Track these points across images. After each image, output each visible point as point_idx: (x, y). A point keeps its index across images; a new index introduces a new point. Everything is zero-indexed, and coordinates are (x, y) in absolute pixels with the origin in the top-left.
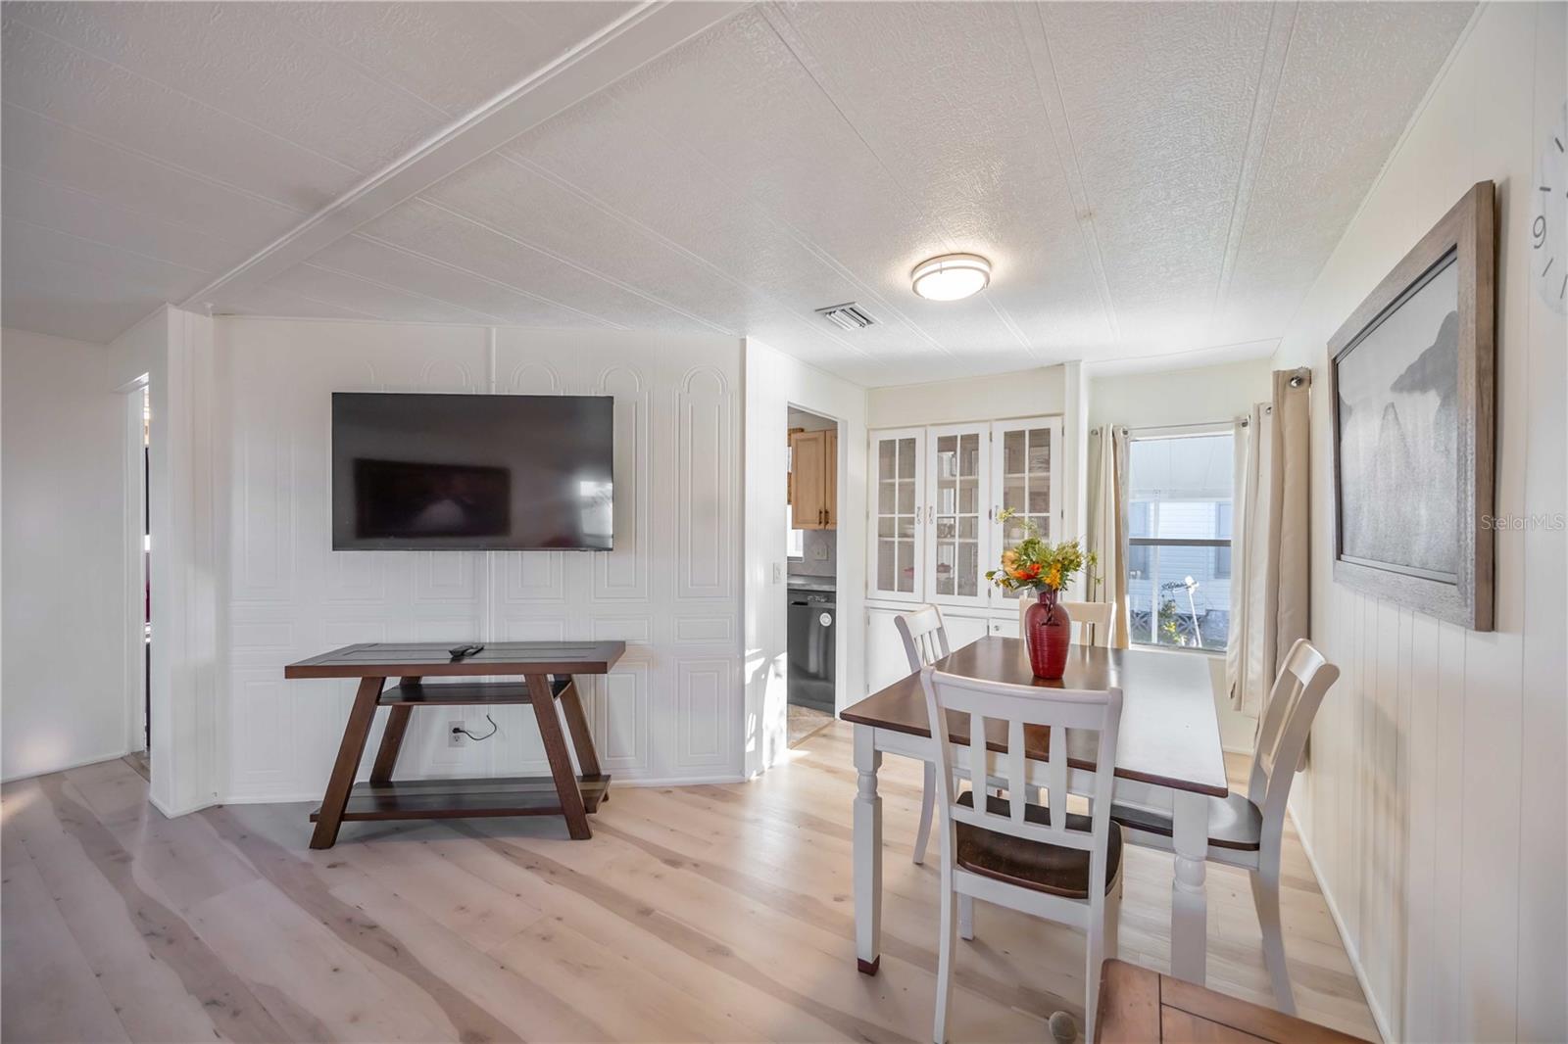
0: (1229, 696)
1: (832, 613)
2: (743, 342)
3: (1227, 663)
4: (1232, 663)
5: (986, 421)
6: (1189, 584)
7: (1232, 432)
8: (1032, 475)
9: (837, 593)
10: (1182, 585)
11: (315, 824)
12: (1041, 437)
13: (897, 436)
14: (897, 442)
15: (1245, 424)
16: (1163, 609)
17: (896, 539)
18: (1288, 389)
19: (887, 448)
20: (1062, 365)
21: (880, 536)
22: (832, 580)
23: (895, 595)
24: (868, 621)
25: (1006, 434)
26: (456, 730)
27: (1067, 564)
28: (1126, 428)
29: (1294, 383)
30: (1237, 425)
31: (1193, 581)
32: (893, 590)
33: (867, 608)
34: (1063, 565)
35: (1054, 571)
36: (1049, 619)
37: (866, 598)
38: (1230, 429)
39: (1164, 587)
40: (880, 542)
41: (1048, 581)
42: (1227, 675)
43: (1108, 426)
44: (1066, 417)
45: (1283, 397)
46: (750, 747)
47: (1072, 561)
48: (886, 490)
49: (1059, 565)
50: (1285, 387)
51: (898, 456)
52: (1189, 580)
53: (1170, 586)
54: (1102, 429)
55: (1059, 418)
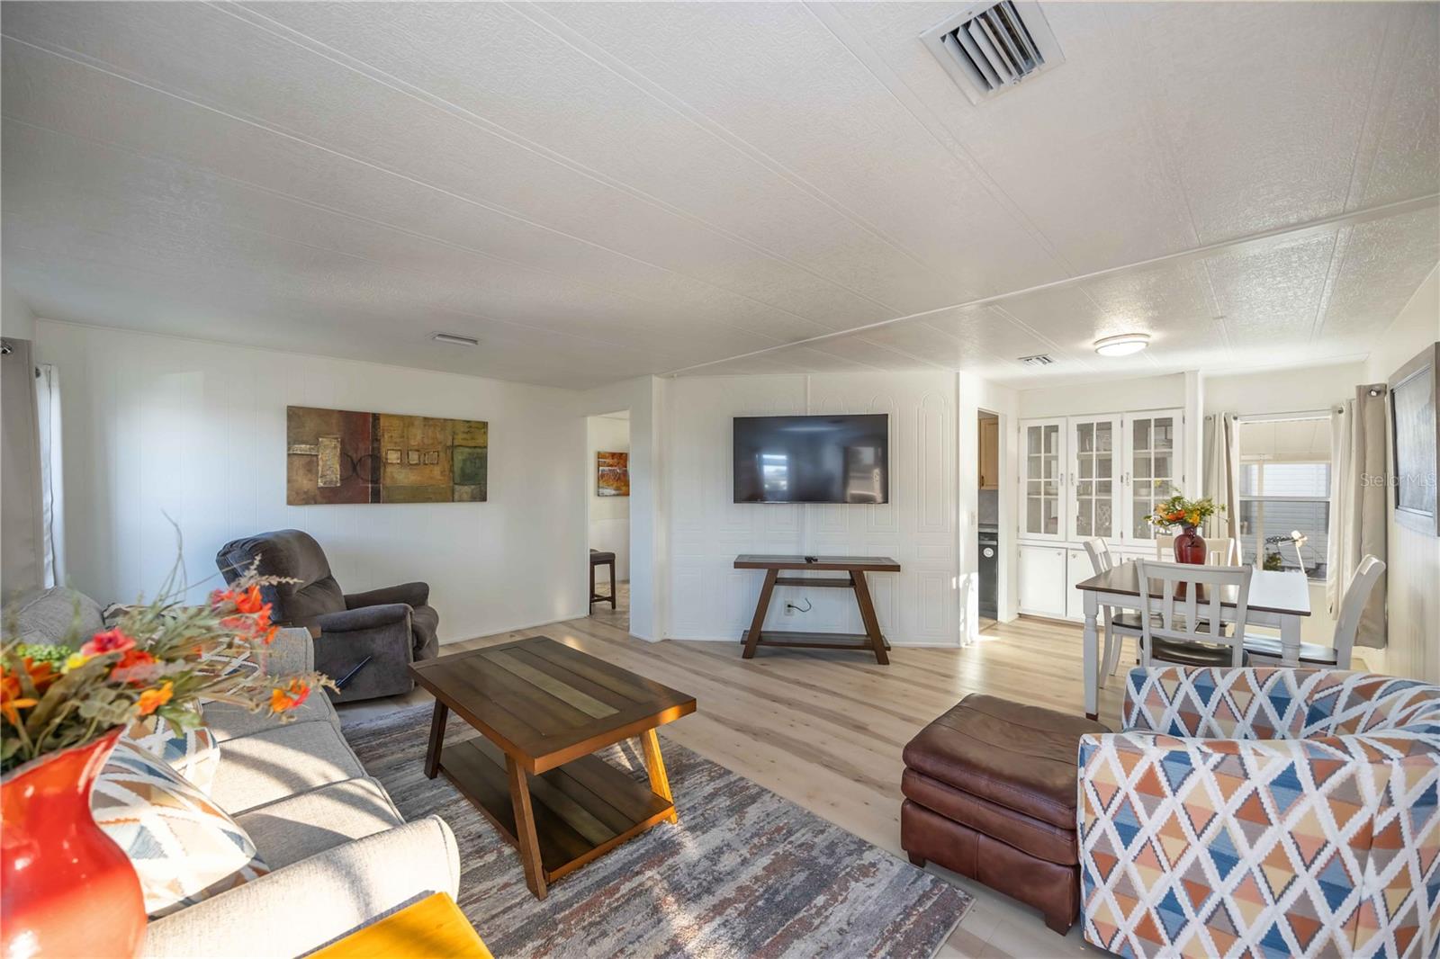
0: (1329, 611)
1: (995, 548)
2: (958, 374)
3: (1327, 588)
4: (1331, 588)
5: (1118, 413)
6: (1296, 538)
7: (1330, 417)
8: (1157, 451)
9: (999, 535)
10: (1288, 539)
11: (744, 646)
12: (1165, 424)
13: (1043, 423)
14: (1043, 428)
15: (1341, 412)
16: (1267, 561)
17: (1043, 497)
18: (1369, 398)
19: (1034, 431)
20: (1183, 373)
21: (1029, 494)
22: (996, 526)
23: (1042, 536)
24: (1020, 554)
25: (1135, 421)
26: (789, 606)
27: (1204, 512)
28: (1236, 415)
29: (1374, 394)
30: (1334, 412)
31: (1300, 535)
32: (1040, 532)
33: (1018, 545)
34: (1201, 512)
35: (1195, 515)
36: (1193, 543)
37: (1018, 538)
38: (1328, 415)
39: (1268, 541)
40: (1028, 499)
41: (1191, 521)
42: (1327, 596)
43: (1220, 415)
44: (1187, 409)
45: (1365, 402)
46: (962, 628)
47: (1208, 510)
48: (1033, 461)
49: (1199, 512)
50: (1365, 395)
51: (1043, 437)
52: (1296, 534)
53: (1275, 540)
54: (1215, 416)
55: (1181, 410)
